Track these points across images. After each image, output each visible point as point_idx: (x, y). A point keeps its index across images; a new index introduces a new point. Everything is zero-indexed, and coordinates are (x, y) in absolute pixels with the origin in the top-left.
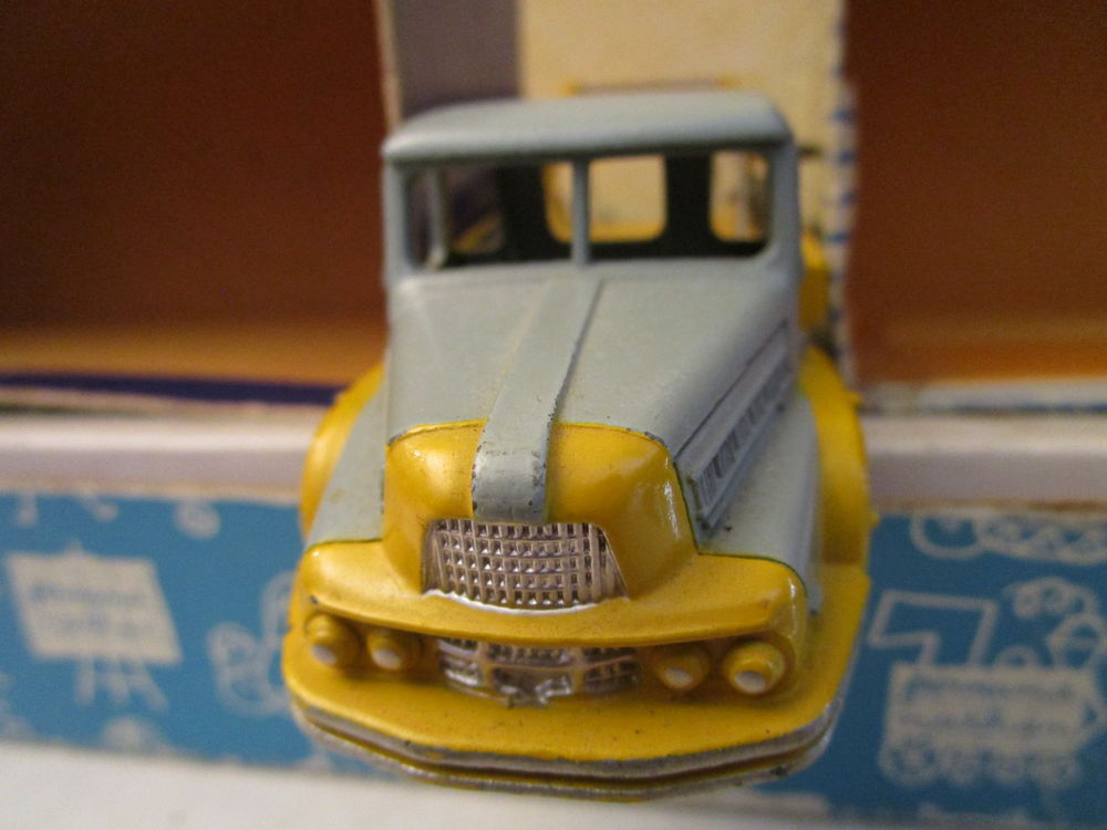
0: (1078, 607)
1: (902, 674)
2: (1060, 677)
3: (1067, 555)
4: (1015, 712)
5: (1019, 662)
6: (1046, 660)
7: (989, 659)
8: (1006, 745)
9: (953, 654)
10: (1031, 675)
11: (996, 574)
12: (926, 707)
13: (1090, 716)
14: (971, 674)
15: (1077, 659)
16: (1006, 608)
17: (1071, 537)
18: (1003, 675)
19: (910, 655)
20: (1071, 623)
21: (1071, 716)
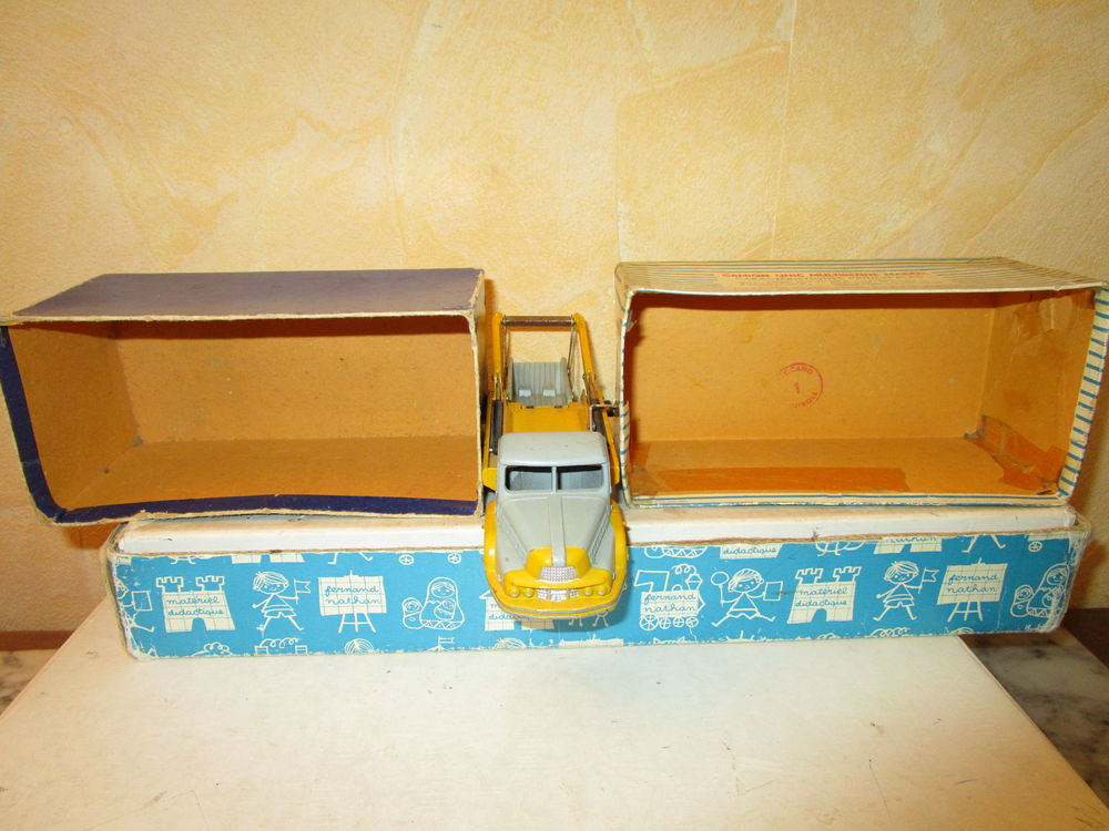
0: (692, 571)
1: (644, 595)
2: (690, 592)
3: (687, 556)
4: (678, 604)
5: (678, 588)
6: (685, 588)
7: (669, 589)
8: (677, 615)
9: (658, 588)
10: (681, 592)
11: (668, 563)
12: (651, 605)
13: (700, 604)
14: (664, 593)
15: (693, 587)
16: (672, 572)
17: (688, 552)
18: (673, 593)
19: (646, 589)
20: (691, 575)
21: (695, 606)
